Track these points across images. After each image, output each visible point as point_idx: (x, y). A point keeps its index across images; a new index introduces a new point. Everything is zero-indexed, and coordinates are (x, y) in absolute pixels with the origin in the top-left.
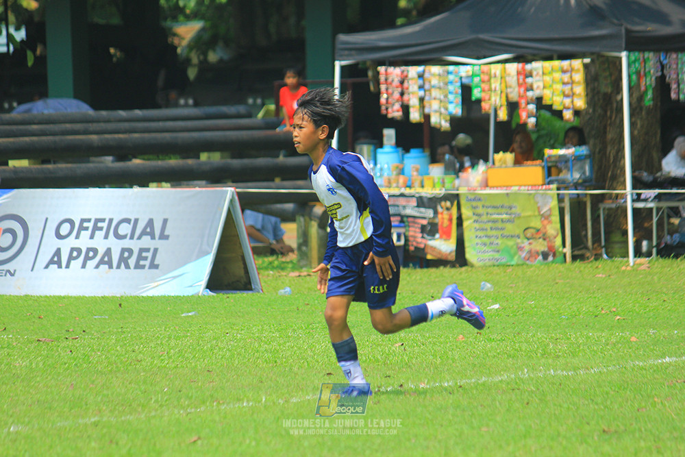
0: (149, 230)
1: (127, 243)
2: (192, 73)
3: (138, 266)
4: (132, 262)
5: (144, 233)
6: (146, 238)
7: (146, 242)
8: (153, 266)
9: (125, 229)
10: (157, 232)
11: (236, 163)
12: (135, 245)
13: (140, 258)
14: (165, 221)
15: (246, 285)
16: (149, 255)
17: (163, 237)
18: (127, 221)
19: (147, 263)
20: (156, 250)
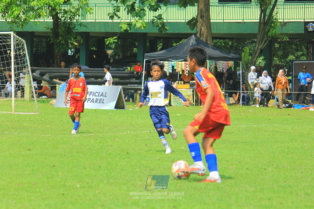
0: (102, 95)
1: (97, 97)
2: (112, 61)
3: (99, 103)
4: (98, 102)
5: (101, 95)
6: (102, 96)
7: (101, 97)
8: (103, 103)
9: (97, 94)
10: (104, 96)
11: (121, 81)
12: (99, 98)
13: (100, 101)
14: (106, 93)
15: (123, 108)
16: (102, 100)
17: (105, 96)
18: (98, 92)
19: (102, 102)
20: (104, 99)
